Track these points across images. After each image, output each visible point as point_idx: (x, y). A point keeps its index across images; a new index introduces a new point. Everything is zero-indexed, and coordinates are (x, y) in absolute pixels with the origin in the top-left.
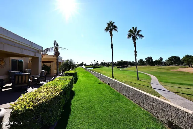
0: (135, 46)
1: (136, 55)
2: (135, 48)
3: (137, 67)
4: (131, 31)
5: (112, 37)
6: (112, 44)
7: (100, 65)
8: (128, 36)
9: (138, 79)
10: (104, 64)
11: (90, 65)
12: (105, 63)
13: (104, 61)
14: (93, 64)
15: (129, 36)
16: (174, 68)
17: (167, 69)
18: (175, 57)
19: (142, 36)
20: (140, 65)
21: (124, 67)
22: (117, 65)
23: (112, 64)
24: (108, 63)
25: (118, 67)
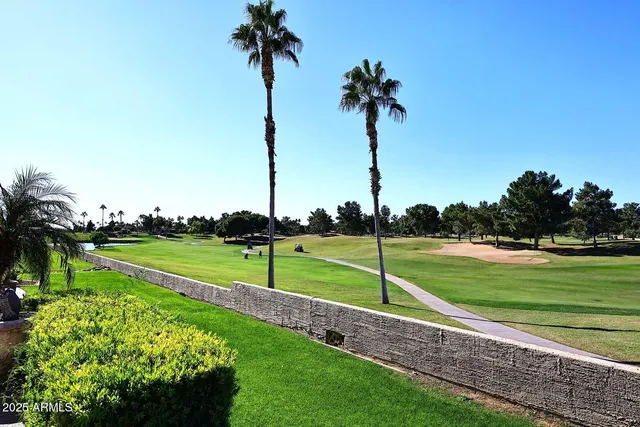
0: (374, 147)
1: (376, 189)
2: (375, 156)
3: (379, 242)
4: (357, 75)
5: (269, 86)
6: (269, 120)
7: (134, 227)
8: (347, 97)
9: (386, 301)
10: (154, 226)
12: (161, 221)
13: (158, 209)
15: (351, 98)
16: (429, 245)
17: (412, 247)
18: (426, 205)
19: (402, 109)
22: (224, 230)
23: (197, 226)
24: (176, 221)
25: (227, 239)
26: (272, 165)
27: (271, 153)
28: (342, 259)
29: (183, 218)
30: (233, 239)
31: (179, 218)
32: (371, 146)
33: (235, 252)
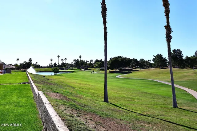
2: (168, 18)
6: (103, 4)
7: (71, 65)
10: (80, 65)
11: (48, 67)
12: (82, 62)
13: (80, 57)
14: (55, 64)
20: (156, 67)
21: (123, 70)
22: (109, 66)
23: (98, 64)
24: (90, 62)
25: (111, 71)
26: (105, 28)
27: (105, 22)
28: (166, 81)
29: (93, 61)
30: (114, 70)
31: (91, 61)
32: (166, 12)
33: (113, 77)
